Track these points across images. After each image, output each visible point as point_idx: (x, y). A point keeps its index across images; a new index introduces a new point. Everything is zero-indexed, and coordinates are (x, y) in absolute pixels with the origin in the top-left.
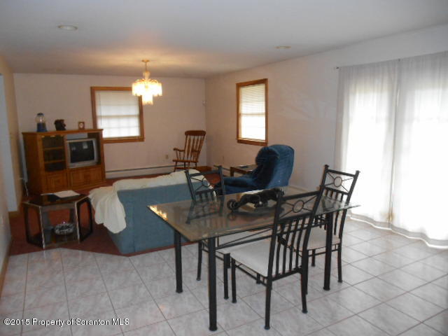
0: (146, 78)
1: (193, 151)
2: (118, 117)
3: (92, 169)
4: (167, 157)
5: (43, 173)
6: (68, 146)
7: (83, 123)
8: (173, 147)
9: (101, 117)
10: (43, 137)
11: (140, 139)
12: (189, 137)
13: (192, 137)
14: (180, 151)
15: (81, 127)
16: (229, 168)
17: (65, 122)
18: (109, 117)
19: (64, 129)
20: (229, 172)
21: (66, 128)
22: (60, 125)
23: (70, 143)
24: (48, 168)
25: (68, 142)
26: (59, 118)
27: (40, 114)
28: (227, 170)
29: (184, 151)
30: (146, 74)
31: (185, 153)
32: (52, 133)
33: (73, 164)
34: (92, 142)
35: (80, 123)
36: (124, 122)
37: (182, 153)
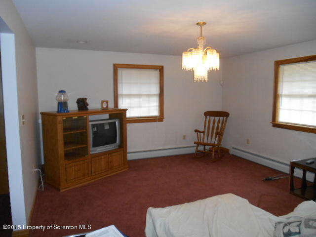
0: (201, 47)
1: (217, 133)
2: (139, 96)
3: (114, 154)
4: (184, 137)
5: (62, 162)
6: (91, 128)
7: (107, 102)
8: (195, 129)
9: (122, 95)
10: (65, 118)
11: (160, 118)
12: (208, 117)
13: (212, 118)
14: (200, 132)
15: (105, 106)
16: (289, 163)
17: (88, 101)
18: (130, 96)
19: (87, 109)
20: (288, 168)
21: (88, 107)
22: (82, 104)
23: (92, 125)
24: (68, 156)
25: (91, 123)
26: (82, 97)
27: (62, 92)
28: (286, 164)
29: (204, 132)
30: (201, 43)
31: (204, 134)
32: (75, 114)
33: (95, 148)
34: (115, 123)
35: (103, 102)
36: (144, 101)
37: (202, 134)
